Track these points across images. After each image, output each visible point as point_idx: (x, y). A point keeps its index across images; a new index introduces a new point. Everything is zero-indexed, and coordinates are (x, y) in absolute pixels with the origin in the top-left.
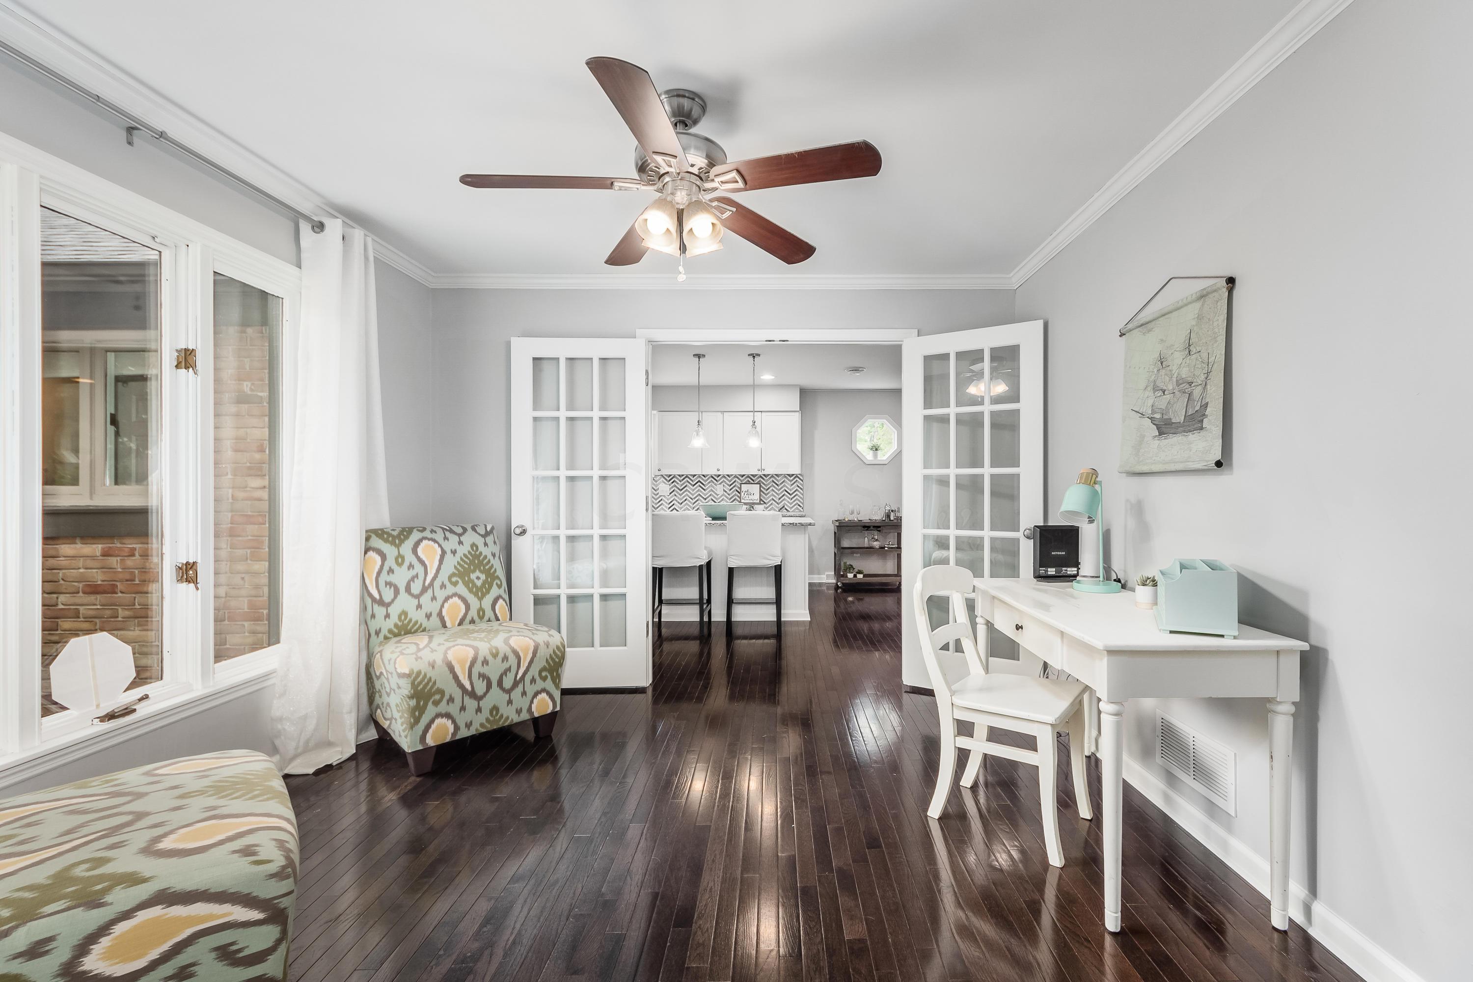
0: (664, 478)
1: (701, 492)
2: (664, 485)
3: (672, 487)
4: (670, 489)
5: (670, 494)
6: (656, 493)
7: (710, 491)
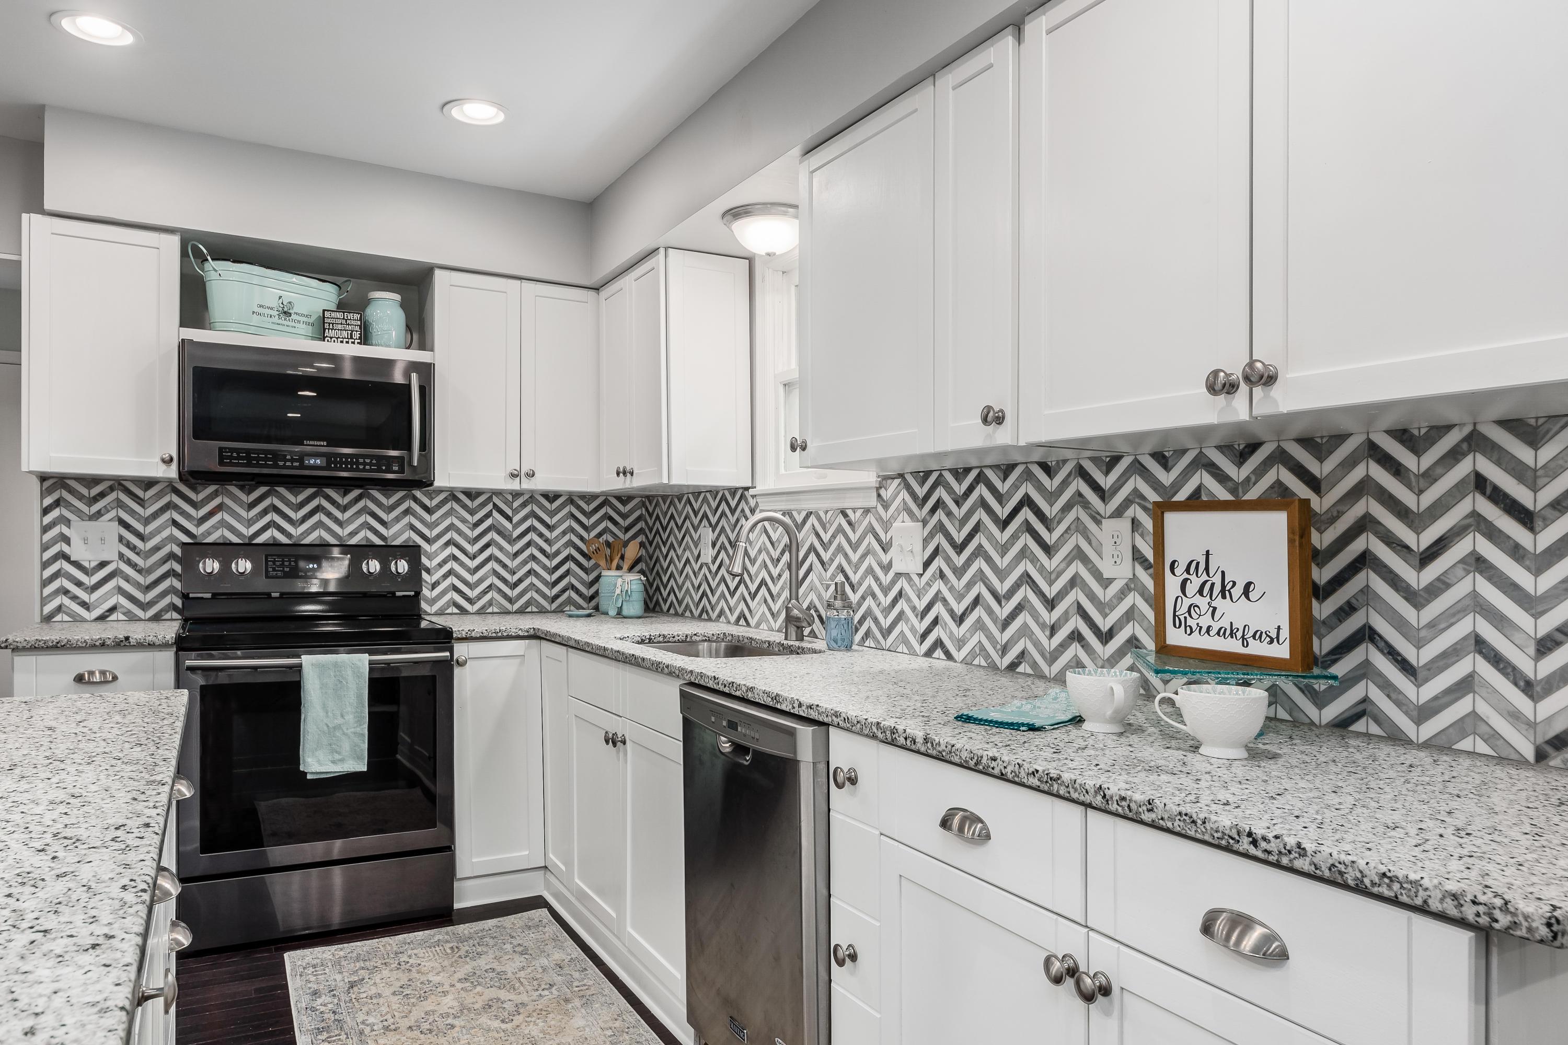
0: (908, 488)
1: (1034, 560)
2: (909, 523)
3: (931, 535)
4: (926, 542)
5: (927, 565)
6: (885, 559)
7: (1069, 560)
